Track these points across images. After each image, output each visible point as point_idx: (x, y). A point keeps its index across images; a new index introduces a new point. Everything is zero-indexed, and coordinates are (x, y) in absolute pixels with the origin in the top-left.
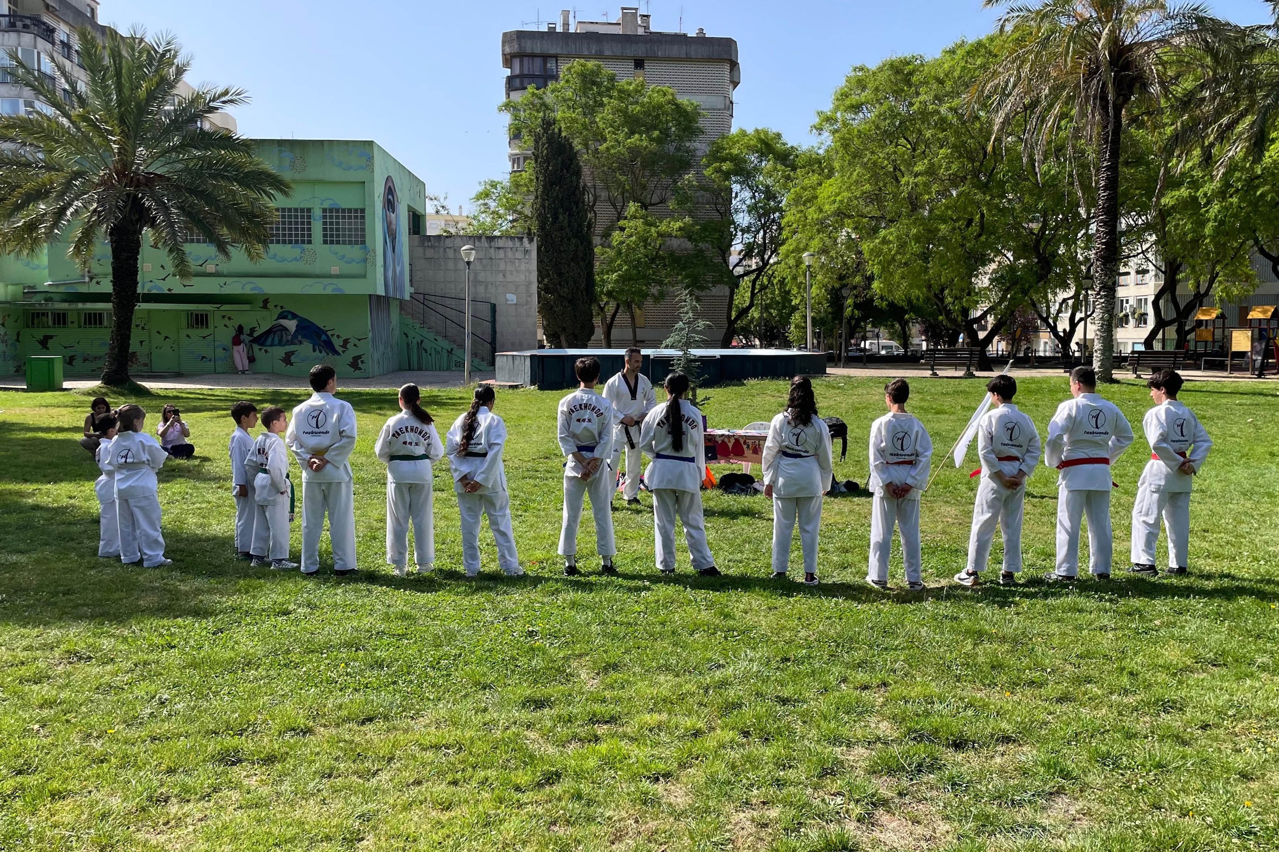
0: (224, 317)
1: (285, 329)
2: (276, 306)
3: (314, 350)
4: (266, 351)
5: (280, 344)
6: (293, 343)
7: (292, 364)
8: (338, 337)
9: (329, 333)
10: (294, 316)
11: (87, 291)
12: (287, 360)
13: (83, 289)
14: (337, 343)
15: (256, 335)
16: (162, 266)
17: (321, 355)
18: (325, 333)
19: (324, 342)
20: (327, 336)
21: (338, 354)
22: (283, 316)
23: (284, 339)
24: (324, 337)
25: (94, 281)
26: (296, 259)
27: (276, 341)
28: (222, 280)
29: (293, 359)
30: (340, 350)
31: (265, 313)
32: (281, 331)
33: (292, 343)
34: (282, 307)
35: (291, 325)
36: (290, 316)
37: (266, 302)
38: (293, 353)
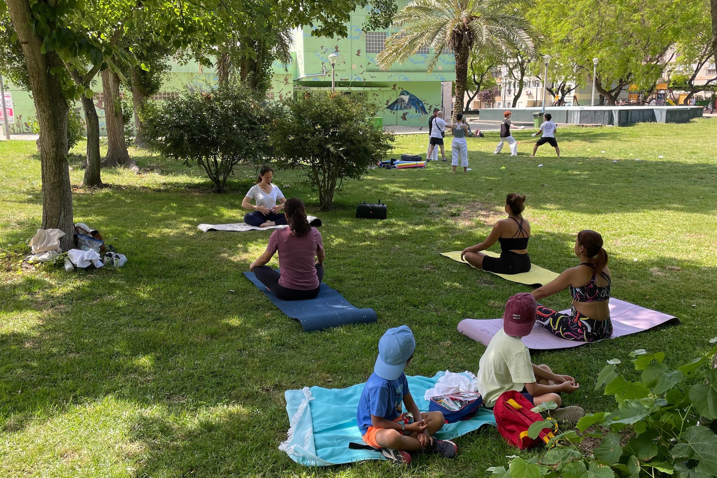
0: (374, 94)
1: (403, 101)
2: (399, 88)
3: (416, 112)
4: (394, 113)
5: (401, 109)
6: (407, 108)
7: (406, 119)
8: (427, 104)
9: (423, 102)
10: (408, 93)
11: (323, 81)
12: (404, 118)
13: (322, 79)
14: (427, 107)
15: (389, 104)
16: (361, 66)
17: (419, 114)
18: (421, 102)
19: (421, 107)
20: (422, 104)
21: (427, 113)
22: (402, 94)
23: (403, 106)
24: (421, 105)
25: (328, 74)
26: (422, 62)
27: (399, 107)
28: (389, 74)
29: (407, 117)
30: (428, 111)
31: (394, 92)
32: (401, 101)
33: (405, 108)
34: (402, 89)
35: (406, 98)
36: (406, 94)
37: (395, 86)
38: (406, 113)
